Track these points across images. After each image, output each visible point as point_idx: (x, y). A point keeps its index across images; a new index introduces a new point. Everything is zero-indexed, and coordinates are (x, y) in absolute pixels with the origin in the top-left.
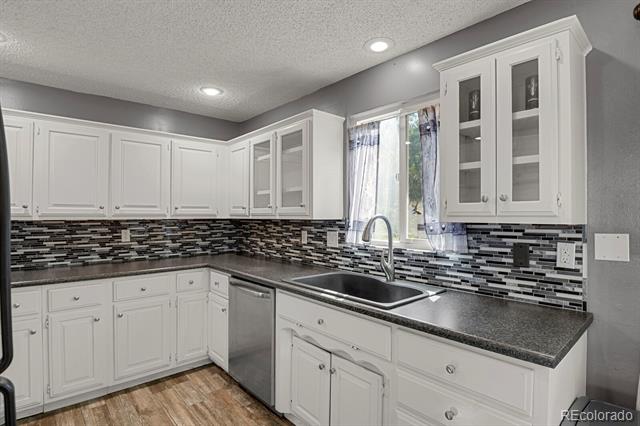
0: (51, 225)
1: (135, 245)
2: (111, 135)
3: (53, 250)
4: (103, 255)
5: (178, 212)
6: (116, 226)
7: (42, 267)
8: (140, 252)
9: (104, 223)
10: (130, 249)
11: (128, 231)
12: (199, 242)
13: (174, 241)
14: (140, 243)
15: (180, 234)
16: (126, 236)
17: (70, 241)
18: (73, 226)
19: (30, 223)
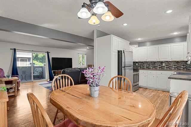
0: (152, 62)
1: (166, 66)
2: (158, 47)
3: (152, 66)
4: (160, 68)
5: (173, 59)
6: (162, 62)
7: (150, 69)
8: (167, 68)
9: (160, 62)
10: (165, 67)
11: (164, 63)
12: (182, 66)
13: (175, 66)
14: (167, 66)
15: (176, 64)
16: (164, 64)
17: (154, 65)
18: (155, 62)
19: (149, 62)
